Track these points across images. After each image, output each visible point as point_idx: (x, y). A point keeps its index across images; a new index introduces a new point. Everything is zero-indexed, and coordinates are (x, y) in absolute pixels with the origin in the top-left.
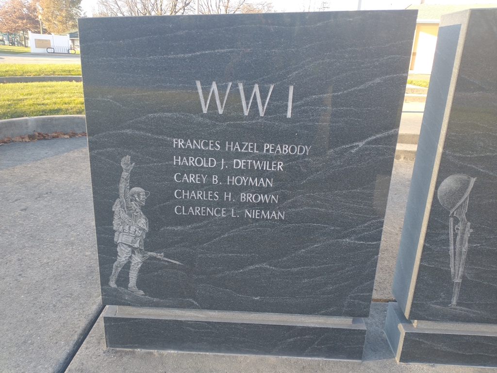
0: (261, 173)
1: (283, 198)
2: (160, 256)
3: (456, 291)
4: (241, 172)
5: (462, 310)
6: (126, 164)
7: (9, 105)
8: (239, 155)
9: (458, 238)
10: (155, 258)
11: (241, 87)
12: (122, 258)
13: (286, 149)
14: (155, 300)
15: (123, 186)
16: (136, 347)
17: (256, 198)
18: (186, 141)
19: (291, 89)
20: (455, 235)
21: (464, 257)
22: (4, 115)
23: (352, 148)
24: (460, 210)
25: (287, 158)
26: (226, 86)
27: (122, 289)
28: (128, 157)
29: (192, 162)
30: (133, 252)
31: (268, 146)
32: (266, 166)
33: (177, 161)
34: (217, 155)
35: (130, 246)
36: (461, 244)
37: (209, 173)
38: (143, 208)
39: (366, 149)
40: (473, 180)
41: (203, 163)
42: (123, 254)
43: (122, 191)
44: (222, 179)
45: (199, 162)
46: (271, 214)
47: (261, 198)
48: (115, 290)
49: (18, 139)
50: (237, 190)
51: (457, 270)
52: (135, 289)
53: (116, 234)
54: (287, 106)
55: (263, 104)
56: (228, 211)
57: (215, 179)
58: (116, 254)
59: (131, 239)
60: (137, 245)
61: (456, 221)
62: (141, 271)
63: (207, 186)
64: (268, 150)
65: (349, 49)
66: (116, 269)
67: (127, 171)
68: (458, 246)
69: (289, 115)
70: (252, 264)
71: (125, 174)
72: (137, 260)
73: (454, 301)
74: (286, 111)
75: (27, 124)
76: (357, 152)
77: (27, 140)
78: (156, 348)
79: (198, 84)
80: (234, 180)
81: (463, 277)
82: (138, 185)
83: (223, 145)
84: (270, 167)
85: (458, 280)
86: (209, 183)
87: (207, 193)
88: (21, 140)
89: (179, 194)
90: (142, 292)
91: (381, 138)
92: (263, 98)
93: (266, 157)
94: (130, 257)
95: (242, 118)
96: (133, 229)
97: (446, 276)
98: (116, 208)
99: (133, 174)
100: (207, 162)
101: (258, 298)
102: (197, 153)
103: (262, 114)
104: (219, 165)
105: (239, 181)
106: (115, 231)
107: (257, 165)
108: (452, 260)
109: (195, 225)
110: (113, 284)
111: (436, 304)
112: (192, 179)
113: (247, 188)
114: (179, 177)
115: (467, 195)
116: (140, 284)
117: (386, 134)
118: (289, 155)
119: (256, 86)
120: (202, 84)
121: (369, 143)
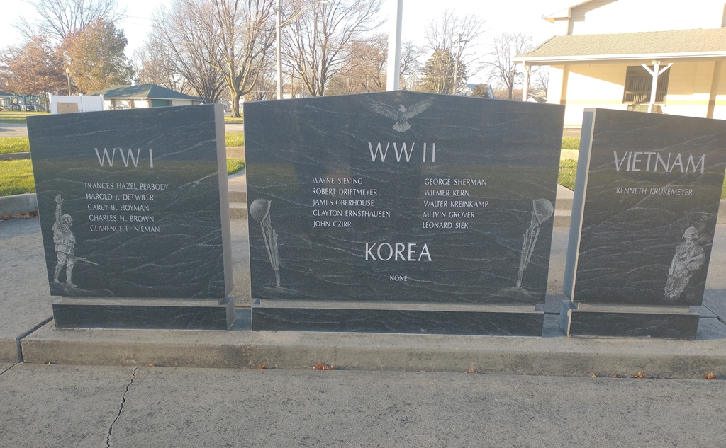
0: (140, 203)
1: (157, 218)
2: (84, 259)
3: (278, 276)
4: (128, 202)
5: (284, 290)
6: (58, 199)
7: (11, 182)
8: (126, 192)
9: (270, 240)
10: (81, 261)
11: (121, 150)
12: (61, 262)
13: (154, 187)
14: (85, 291)
15: (57, 214)
16: (75, 327)
17: (140, 218)
18: (93, 184)
19: (150, 150)
20: (268, 238)
21: (276, 253)
22: (5, 192)
23: (193, 184)
24: (266, 221)
25: (154, 192)
26: (113, 150)
27: (62, 284)
28: (59, 195)
29: (98, 197)
30: (67, 258)
31: (142, 185)
32: (143, 198)
33: (88, 196)
34: (113, 192)
35: (65, 254)
36: (273, 244)
37: (109, 203)
38: (71, 228)
39: (202, 185)
40: (269, 202)
41: (105, 197)
42: (61, 260)
43: (57, 217)
44: (117, 207)
45: (102, 197)
46: (151, 228)
47: (143, 218)
48: (58, 284)
49: (18, 216)
50: (127, 214)
51: (275, 262)
52: (71, 283)
53: (56, 246)
54: (149, 160)
55: (136, 160)
56: (123, 228)
57: (113, 207)
58: (57, 259)
59: (65, 249)
60: (69, 253)
61: (266, 229)
62: (73, 270)
63: (109, 212)
64: (142, 188)
65: (179, 127)
66: (58, 270)
67: (59, 204)
68: (271, 246)
69: (152, 166)
70: (144, 264)
71: (58, 206)
72: (70, 263)
73: (278, 285)
74: (150, 164)
75: (28, 200)
76: (196, 187)
77: (28, 216)
78: (87, 327)
79: (96, 149)
80: (125, 207)
81: (280, 267)
82: (67, 213)
83: (115, 185)
84: (146, 198)
85: (277, 269)
86: (110, 209)
87: (109, 217)
88: (21, 217)
89: (92, 218)
90: (75, 286)
91: (208, 178)
92: (135, 156)
93: (142, 192)
94: (66, 261)
95: (125, 168)
96: (66, 241)
97: (268, 266)
98: (55, 228)
99: (63, 206)
100: (107, 197)
101: (151, 287)
102: (100, 191)
103: (136, 166)
104: (114, 198)
105: (128, 208)
106: (55, 244)
107: (138, 197)
108: (270, 255)
109: (104, 238)
110: (56, 281)
111: (267, 286)
112: (98, 207)
113: (134, 212)
114: (91, 207)
115: (268, 212)
116: (74, 280)
117: (211, 175)
118: (155, 190)
119: (130, 149)
120: (98, 150)
121: (202, 181)
